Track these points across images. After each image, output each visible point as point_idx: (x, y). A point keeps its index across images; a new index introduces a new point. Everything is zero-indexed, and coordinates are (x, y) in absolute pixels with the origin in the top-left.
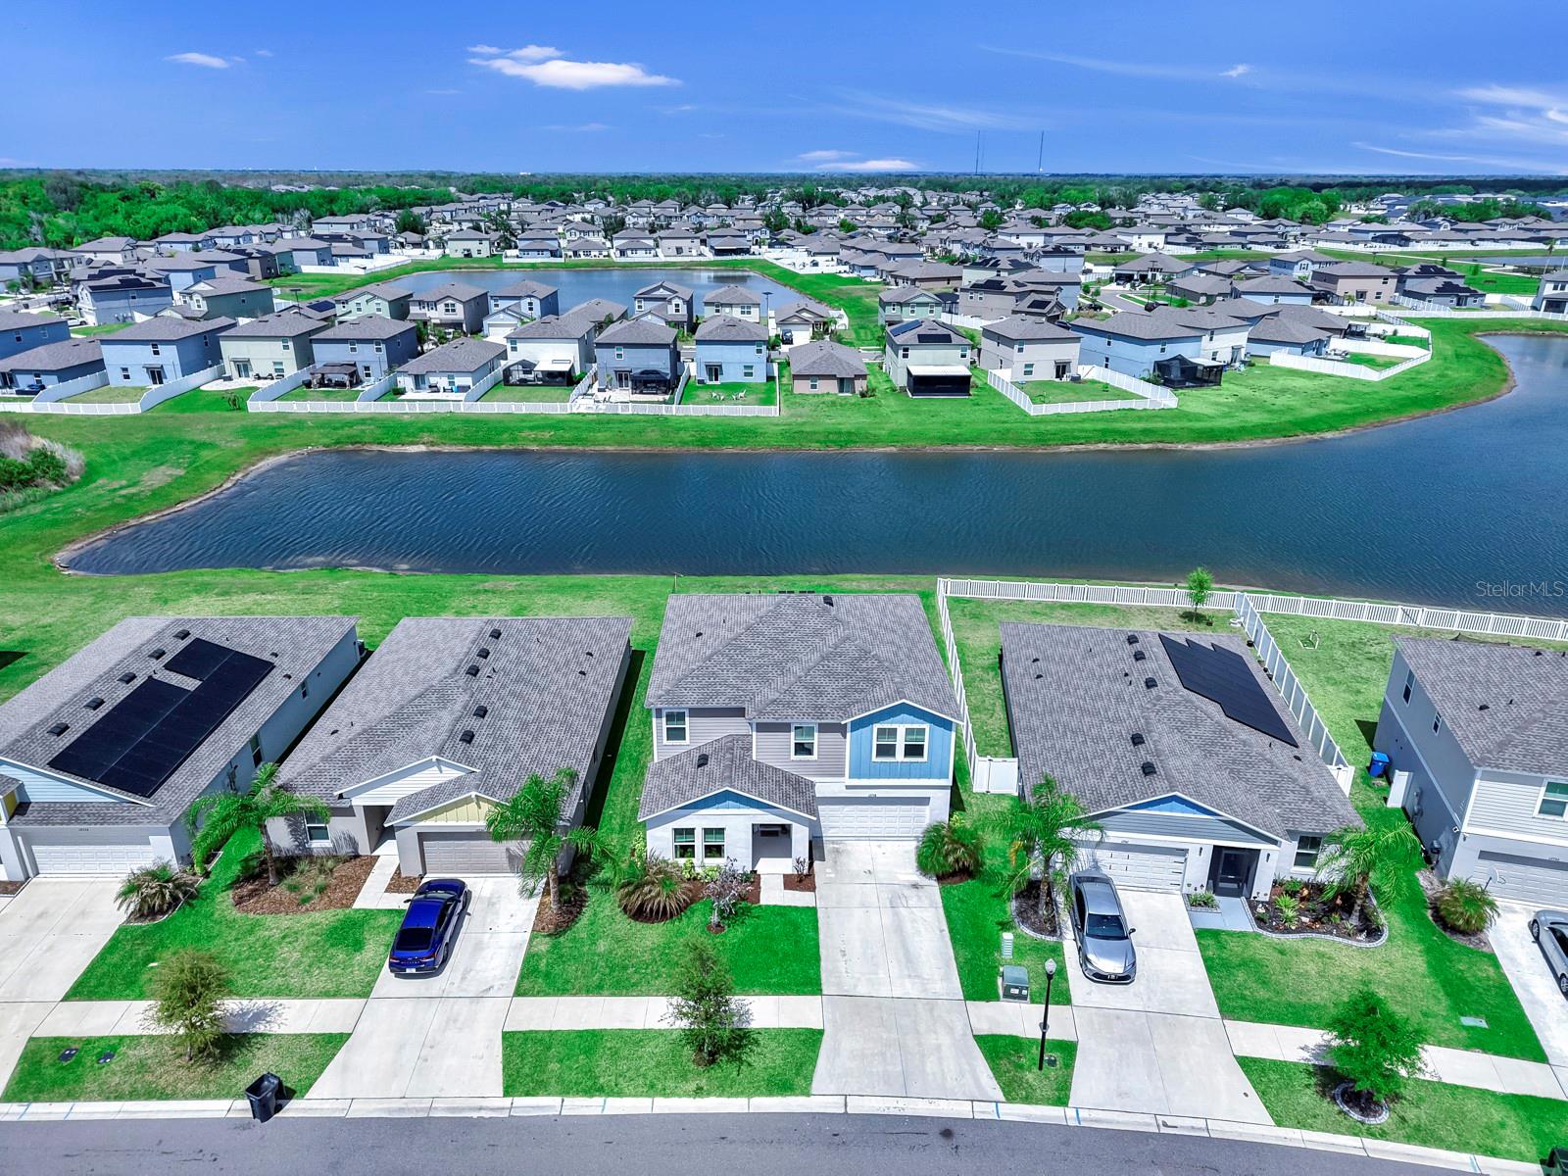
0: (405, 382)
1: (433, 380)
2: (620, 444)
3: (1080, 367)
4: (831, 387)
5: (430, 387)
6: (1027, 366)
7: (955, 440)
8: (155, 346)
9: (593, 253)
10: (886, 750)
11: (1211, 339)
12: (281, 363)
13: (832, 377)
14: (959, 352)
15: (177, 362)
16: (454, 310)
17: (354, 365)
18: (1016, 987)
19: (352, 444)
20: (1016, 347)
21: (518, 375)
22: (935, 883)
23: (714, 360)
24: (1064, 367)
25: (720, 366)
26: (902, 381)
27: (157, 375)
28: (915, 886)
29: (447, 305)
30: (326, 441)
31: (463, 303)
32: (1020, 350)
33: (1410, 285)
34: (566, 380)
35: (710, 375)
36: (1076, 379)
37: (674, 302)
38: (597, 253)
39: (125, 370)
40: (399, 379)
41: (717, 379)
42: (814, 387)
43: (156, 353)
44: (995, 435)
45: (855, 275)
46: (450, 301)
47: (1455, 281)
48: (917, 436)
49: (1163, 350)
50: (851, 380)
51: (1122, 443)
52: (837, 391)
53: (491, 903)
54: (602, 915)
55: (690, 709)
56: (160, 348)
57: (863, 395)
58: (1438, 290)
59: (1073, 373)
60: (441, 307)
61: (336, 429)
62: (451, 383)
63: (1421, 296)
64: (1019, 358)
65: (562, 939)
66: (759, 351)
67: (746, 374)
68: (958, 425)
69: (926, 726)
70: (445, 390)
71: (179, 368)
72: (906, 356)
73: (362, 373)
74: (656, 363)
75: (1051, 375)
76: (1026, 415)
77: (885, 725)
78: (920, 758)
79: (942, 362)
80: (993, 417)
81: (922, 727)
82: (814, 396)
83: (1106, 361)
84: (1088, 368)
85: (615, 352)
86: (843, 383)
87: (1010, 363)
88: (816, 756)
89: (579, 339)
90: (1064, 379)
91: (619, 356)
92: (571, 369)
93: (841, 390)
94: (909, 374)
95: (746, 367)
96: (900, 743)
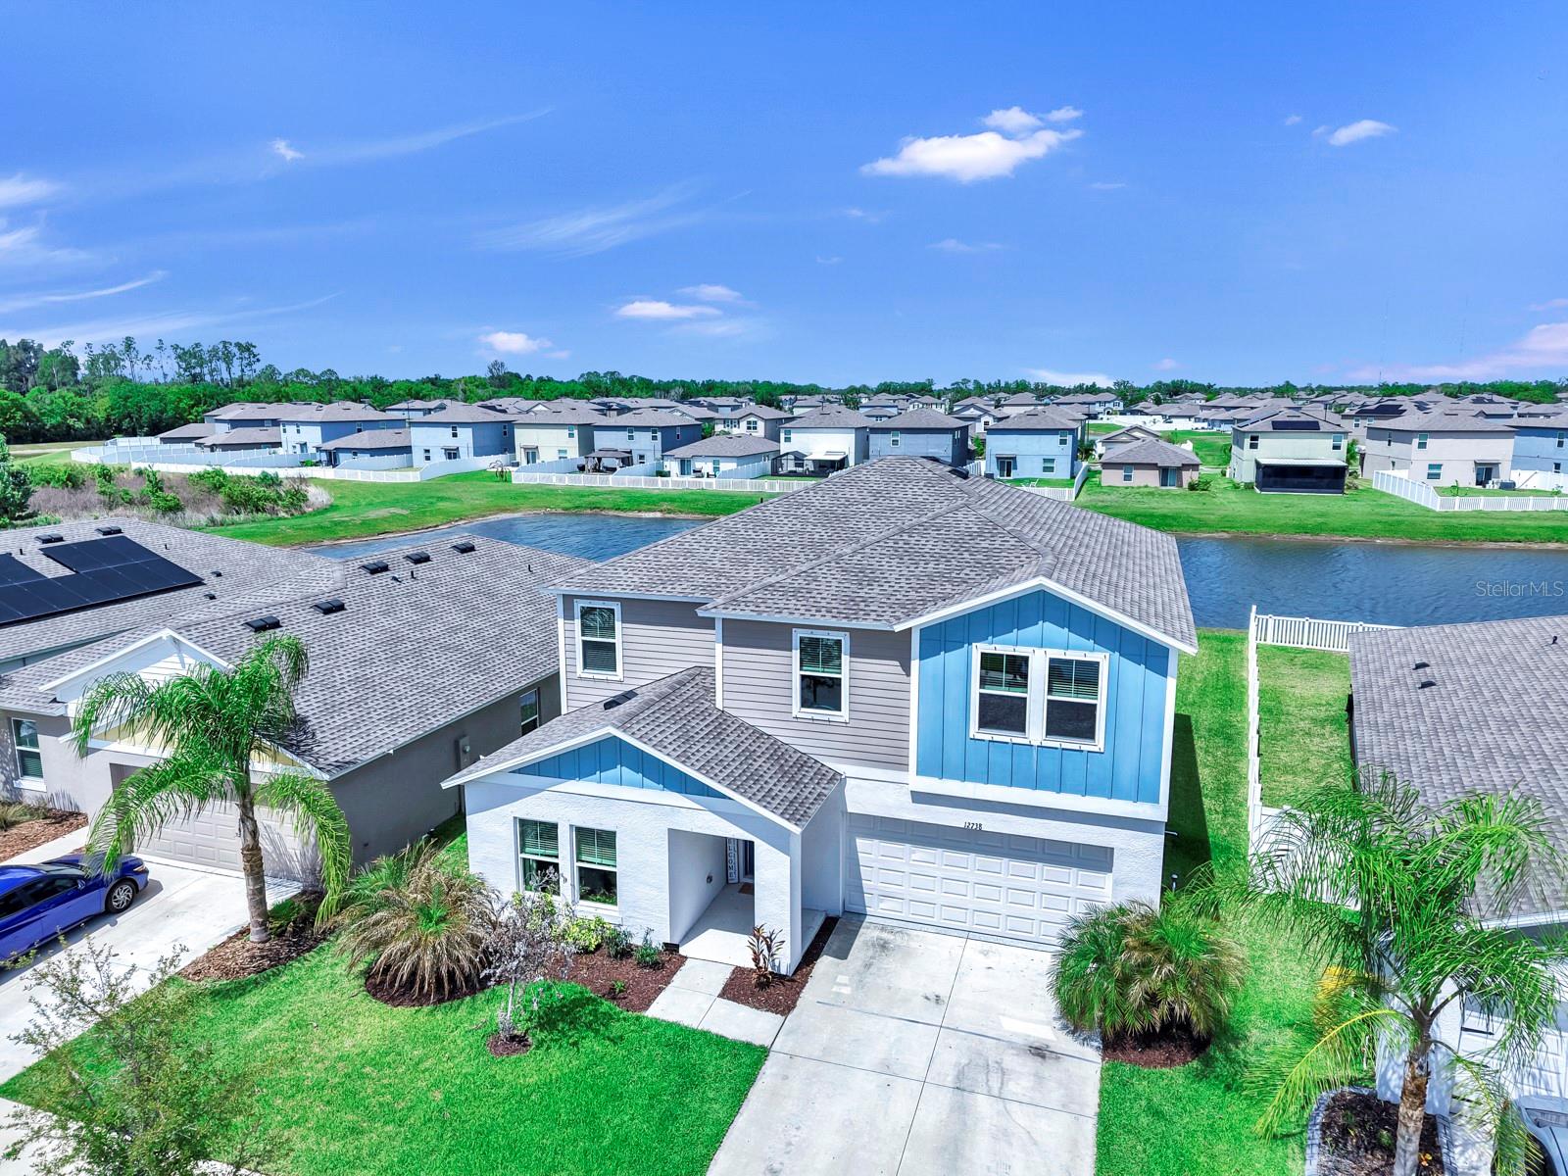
0: (672, 466)
1: (698, 465)
3: (1515, 472)
4: (1152, 479)
5: (694, 471)
6: (1431, 467)
7: (1317, 529)
8: (454, 428)
10: (1003, 714)
12: (565, 451)
13: (1153, 466)
14: (1331, 441)
15: (471, 445)
16: (755, 428)
17: (630, 452)
19: (591, 509)
20: (1416, 441)
21: (785, 466)
22: (1095, 1055)
23: (1007, 452)
24: (1490, 470)
25: (1014, 458)
26: (1249, 475)
27: (452, 454)
28: (1039, 1052)
29: (749, 423)
30: (568, 505)
31: (766, 420)
32: (1422, 445)
34: (835, 466)
35: (1001, 469)
36: (1509, 487)
37: (983, 420)
39: (427, 451)
40: (666, 463)
41: (1010, 475)
42: (1128, 478)
43: (455, 435)
44: (1379, 526)
45: (1215, 429)
46: (752, 419)
48: (1259, 523)
50: (1178, 471)
52: (1158, 484)
55: (625, 602)
56: (459, 430)
57: (1192, 487)
59: (1504, 477)
60: (743, 424)
61: (583, 496)
62: (716, 469)
64: (1419, 457)
66: (1063, 442)
67: (1046, 469)
68: (1322, 515)
69: (1102, 657)
70: (708, 475)
71: (471, 450)
72: (1253, 446)
73: (636, 459)
74: (936, 450)
75: (1468, 479)
76: (1429, 510)
77: (1002, 647)
78: (1087, 741)
79: (1305, 455)
80: (1377, 510)
81: (1091, 657)
82: (1127, 488)
83: (1558, 466)
84: (1526, 474)
85: (890, 437)
86: (1167, 474)
87: (1407, 462)
88: (844, 714)
89: (857, 429)
90: (1489, 486)
91: (895, 442)
92: (844, 459)
93: (1164, 483)
94: (1258, 464)
95: (1045, 460)
96: (1037, 695)
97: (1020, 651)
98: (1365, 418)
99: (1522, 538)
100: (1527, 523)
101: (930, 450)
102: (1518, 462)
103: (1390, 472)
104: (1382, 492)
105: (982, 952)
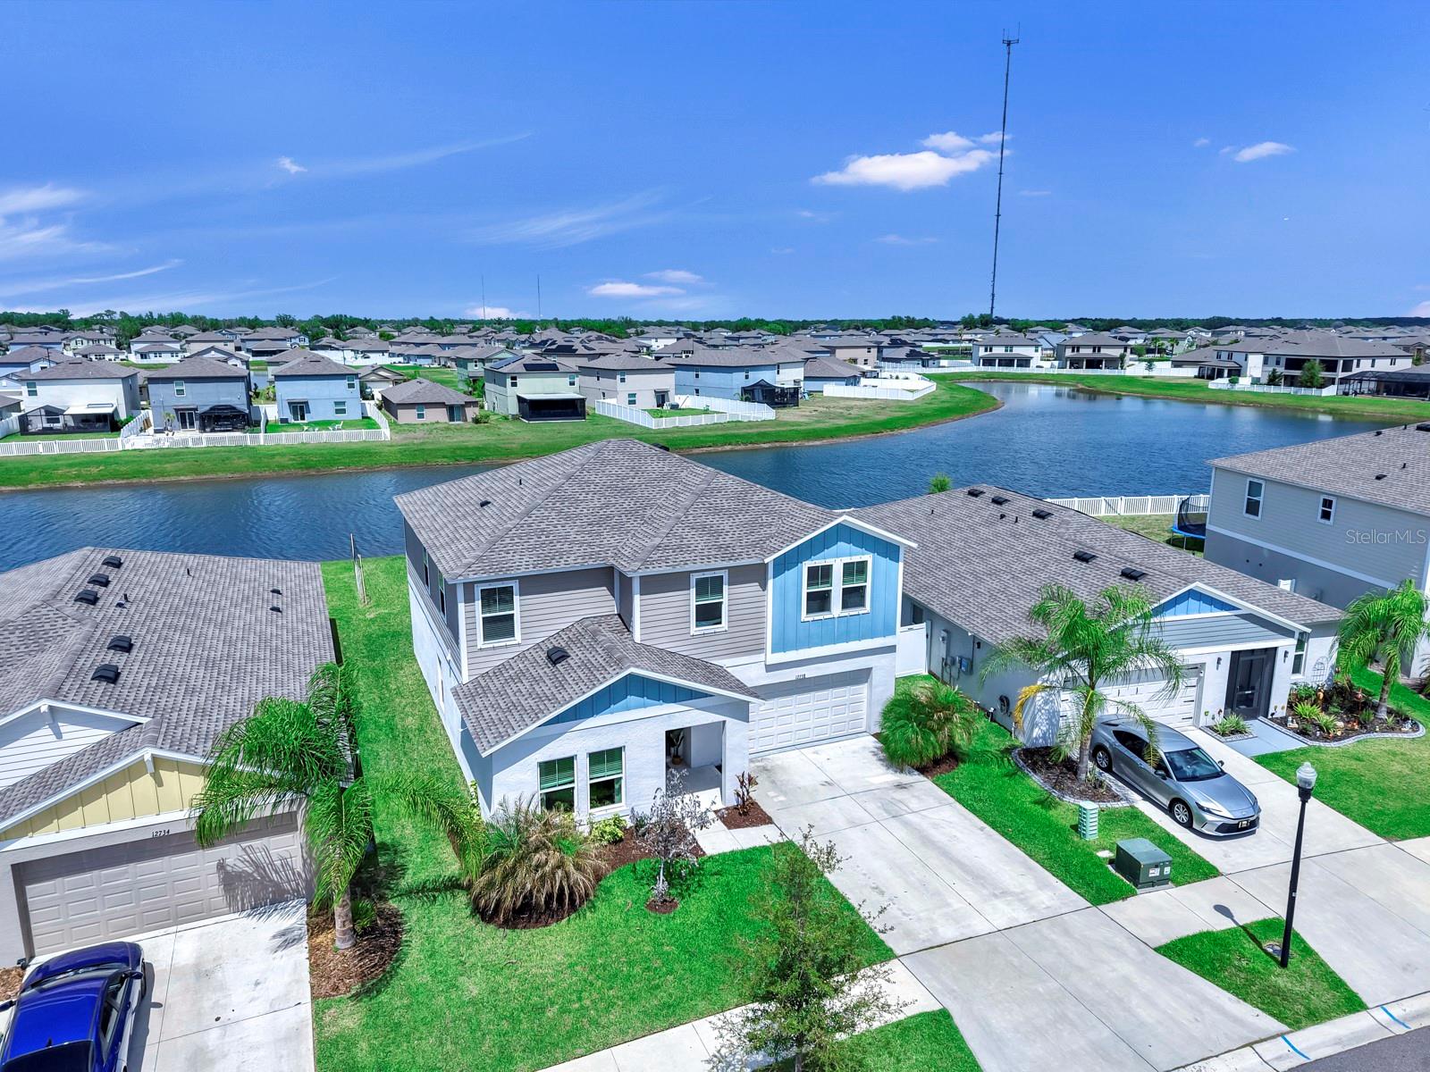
2: (197, 473)
3: (677, 397)
4: (440, 415)
6: (630, 395)
9: (107, 357)
10: (819, 602)
11: (778, 373)
13: (442, 405)
14: (567, 380)
18: (1157, 866)
20: (619, 377)
21: (38, 423)
22: (922, 778)
23: (298, 397)
24: (663, 396)
25: (306, 403)
26: (514, 409)
28: (901, 786)
32: (623, 380)
33: (887, 353)
34: (109, 423)
35: (294, 413)
36: (675, 407)
38: (112, 357)
41: (304, 419)
42: (421, 416)
45: (411, 364)
47: (918, 349)
49: (747, 377)
50: (462, 407)
51: (745, 444)
52: (447, 420)
53: (202, 973)
54: (442, 938)
55: (522, 580)
57: (476, 421)
58: (907, 355)
59: (672, 402)
63: (897, 360)
64: (621, 389)
65: (383, 997)
66: (351, 386)
67: (338, 411)
69: (868, 557)
72: (514, 385)
74: (229, 399)
75: (653, 403)
76: (649, 429)
77: (817, 562)
78: (861, 608)
79: (552, 390)
80: (618, 431)
81: (864, 558)
82: (422, 424)
83: (697, 391)
84: (683, 397)
85: (175, 387)
86: (454, 411)
87: (614, 393)
88: (724, 625)
89: (123, 379)
90: (665, 407)
91: (180, 392)
92: (114, 412)
93: (452, 419)
94: (521, 400)
95: (336, 403)
96: (837, 587)
97: (828, 562)
98: (550, 355)
99: (711, 444)
100: (709, 433)
101: (222, 399)
102: (680, 389)
103: (602, 400)
104: (606, 417)
105: (814, 753)
